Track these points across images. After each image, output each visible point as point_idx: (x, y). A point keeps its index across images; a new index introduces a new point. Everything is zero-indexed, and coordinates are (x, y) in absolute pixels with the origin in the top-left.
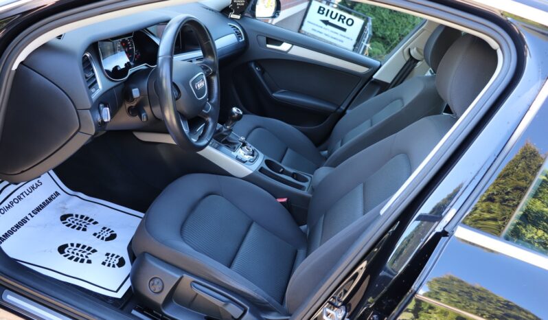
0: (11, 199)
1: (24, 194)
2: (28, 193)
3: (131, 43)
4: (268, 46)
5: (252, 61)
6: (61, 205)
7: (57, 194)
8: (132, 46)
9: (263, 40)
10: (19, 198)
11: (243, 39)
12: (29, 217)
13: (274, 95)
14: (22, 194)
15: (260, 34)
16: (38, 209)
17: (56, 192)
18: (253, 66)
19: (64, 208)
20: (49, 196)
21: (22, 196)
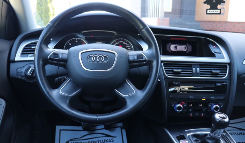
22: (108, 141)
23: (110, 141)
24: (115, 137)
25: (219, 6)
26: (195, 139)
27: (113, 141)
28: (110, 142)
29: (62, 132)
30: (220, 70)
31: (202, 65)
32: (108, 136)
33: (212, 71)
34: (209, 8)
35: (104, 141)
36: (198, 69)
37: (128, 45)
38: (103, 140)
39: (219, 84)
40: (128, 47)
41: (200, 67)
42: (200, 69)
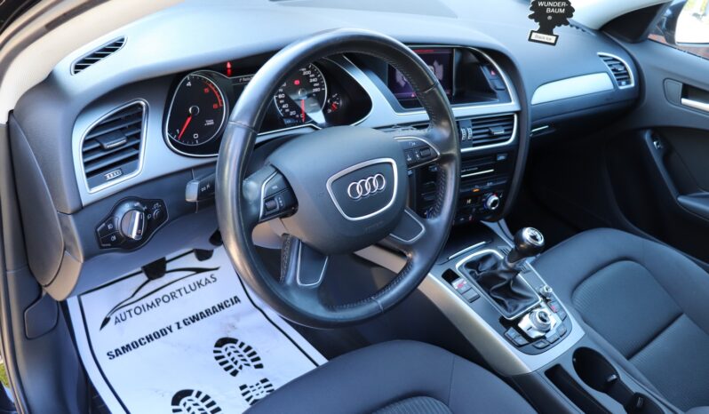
0: (159, 295)
1: (183, 291)
2: (188, 289)
3: (320, 81)
4: (684, 101)
5: (646, 128)
6: (232, 321)
7: (236, 300)
8: (321, 86)
9: (677, 88)
10: (173, 296)
11: (633, 85)
12: (174, 327)
13: (681, 199)
14: (179, 290)
15: (670, 77)
16: (194, 319)
17: (235, 297)
18: (647, 136)
19: (233, 327)
20: (220, 301)
21: (178, 294)
22: (203, 283)
23: (207, 282)
24: (217, 269)
25: (557, 30)
26: (470, 270)
27: (215, 280)
28: (209, 285)
29: (83, 298)
30: (503, 126)
31: (477, 121)
32: (199, 271)
33: (492, 130)
34: (537, 30)
35: (193, 288)
36: (470, 132)
37: (313, 75)
38: (190, 286)
39: (501, 158)
40: (314, 80)
41: (473, 125)
42: (473, 130)
